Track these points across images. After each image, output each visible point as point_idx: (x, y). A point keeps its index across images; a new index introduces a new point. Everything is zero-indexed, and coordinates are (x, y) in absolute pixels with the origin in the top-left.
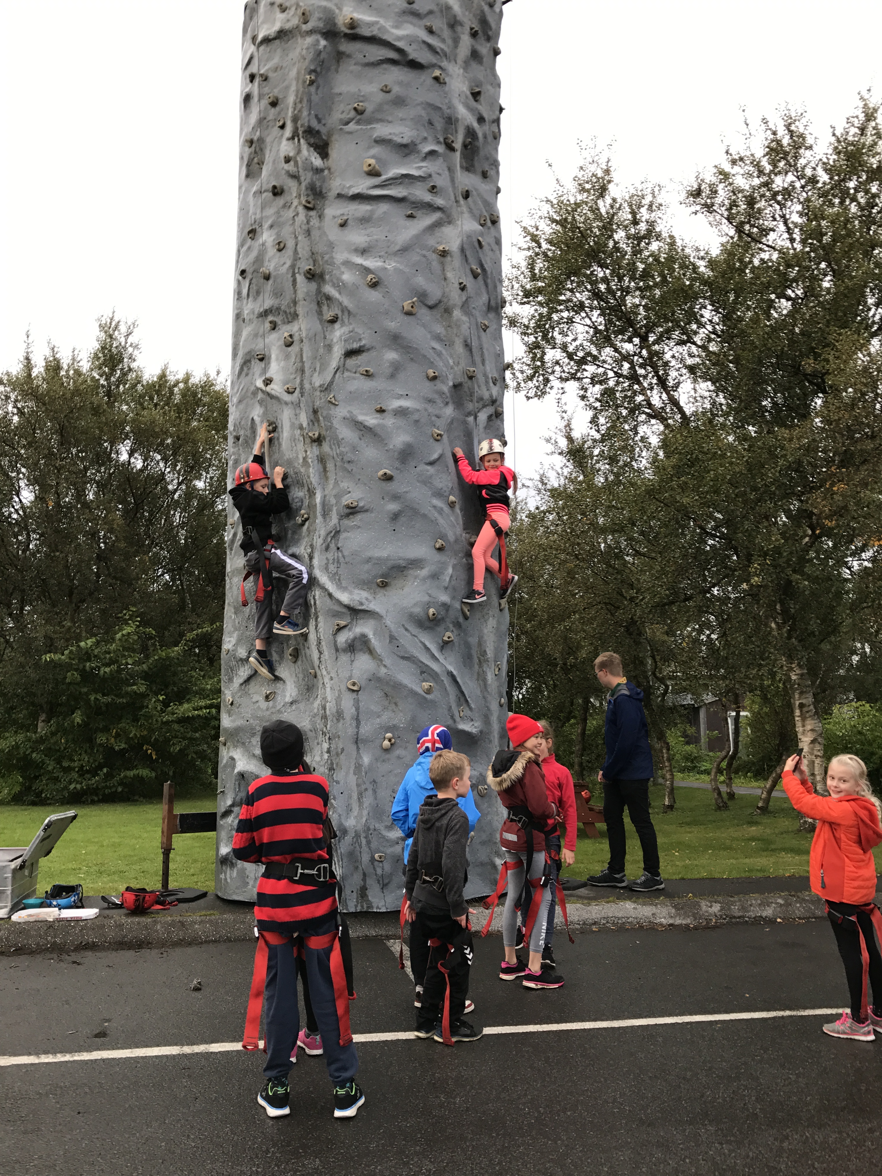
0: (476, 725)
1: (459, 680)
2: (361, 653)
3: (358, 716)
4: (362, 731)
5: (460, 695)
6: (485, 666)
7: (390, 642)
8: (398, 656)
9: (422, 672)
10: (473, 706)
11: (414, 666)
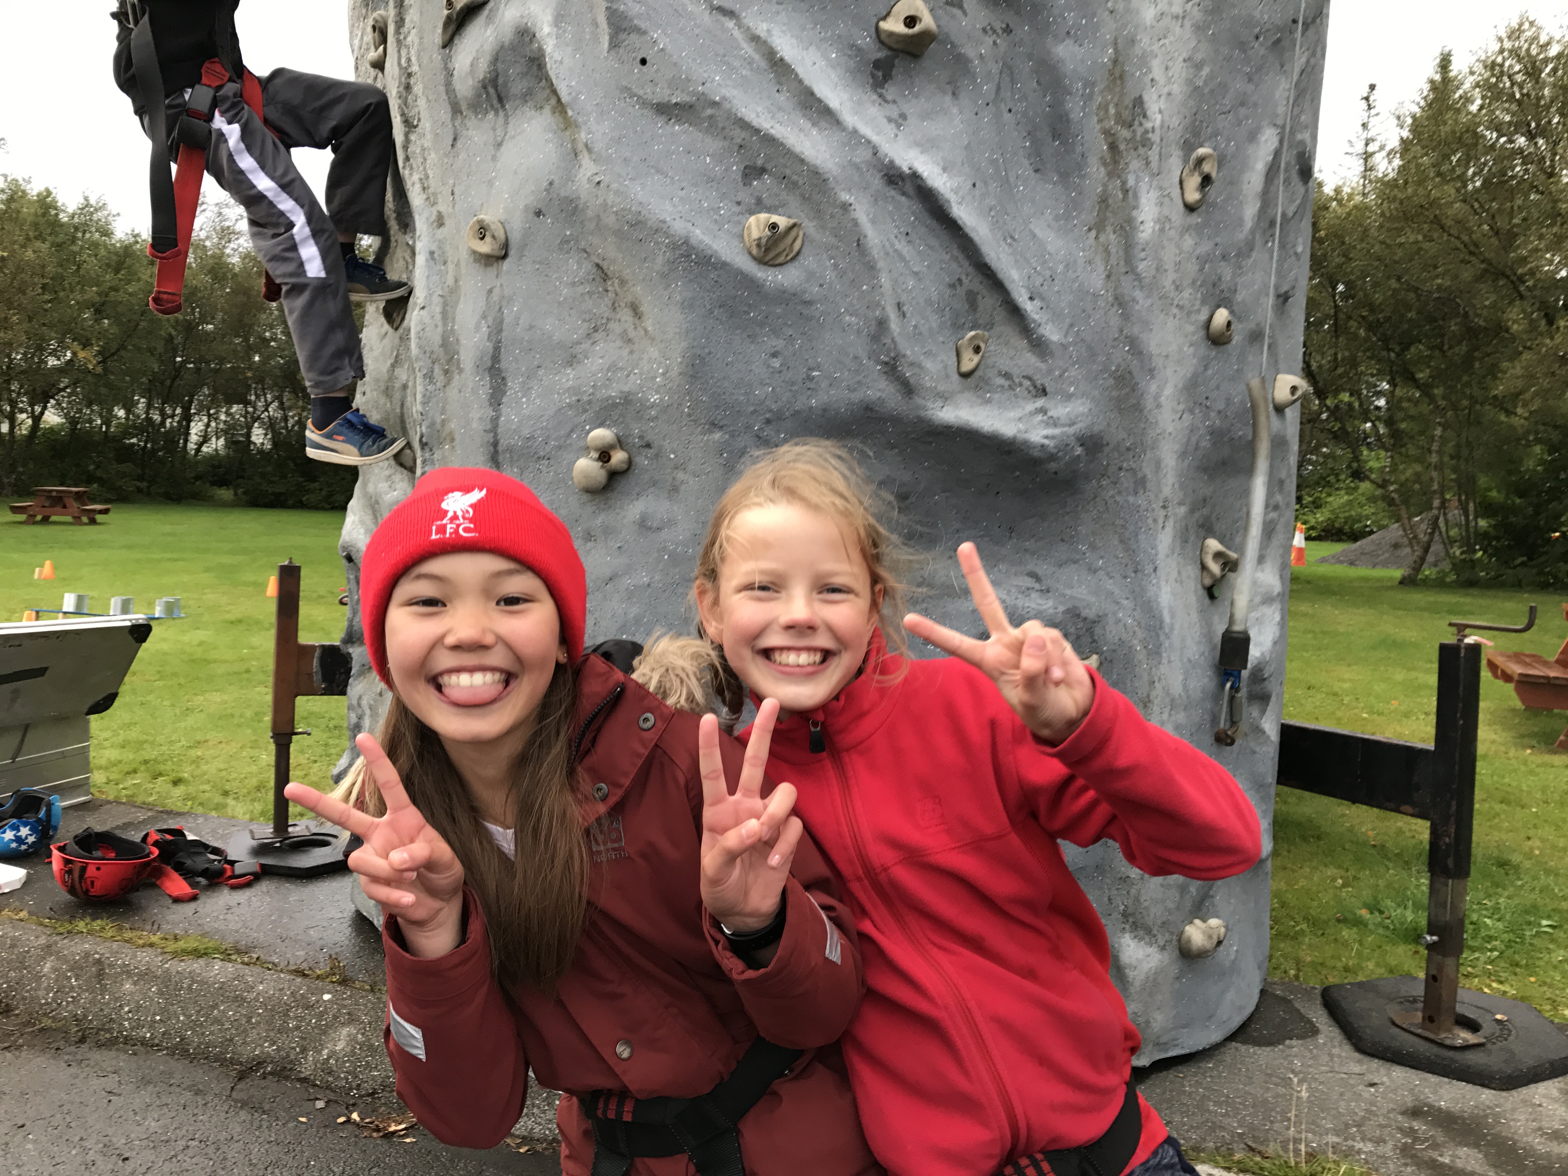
0: (1061, 410)
1: (962, 212)
2: (528, 111)
3: (496, 357)
4: (510, 416)
5: (973, 282)
6: (1135, 164)
7: (614, 45)
8: (644, 103)
9: (752, 172)
10: (1052, 333)
11: (714, 145)
